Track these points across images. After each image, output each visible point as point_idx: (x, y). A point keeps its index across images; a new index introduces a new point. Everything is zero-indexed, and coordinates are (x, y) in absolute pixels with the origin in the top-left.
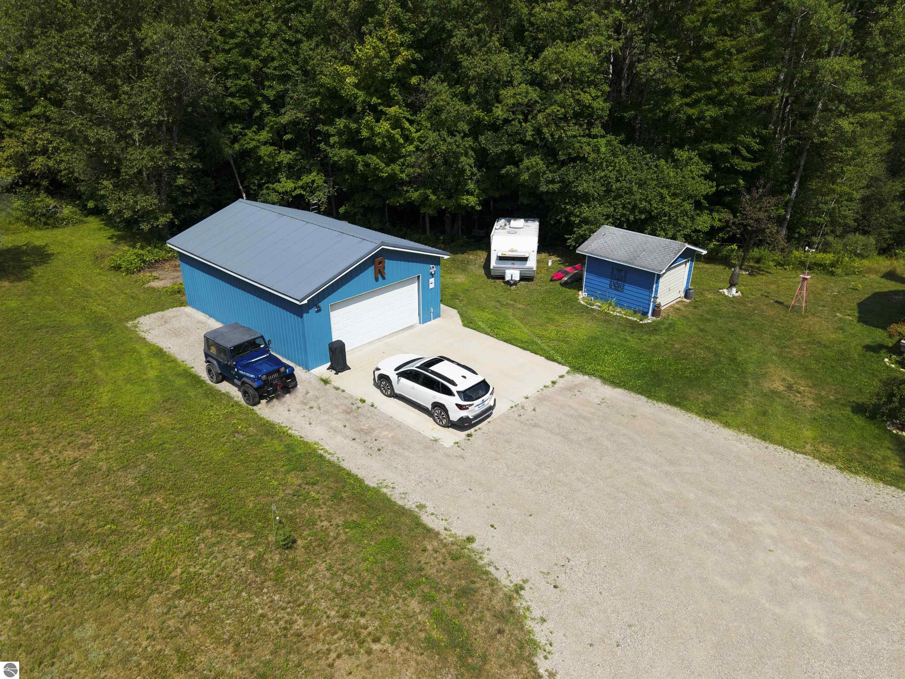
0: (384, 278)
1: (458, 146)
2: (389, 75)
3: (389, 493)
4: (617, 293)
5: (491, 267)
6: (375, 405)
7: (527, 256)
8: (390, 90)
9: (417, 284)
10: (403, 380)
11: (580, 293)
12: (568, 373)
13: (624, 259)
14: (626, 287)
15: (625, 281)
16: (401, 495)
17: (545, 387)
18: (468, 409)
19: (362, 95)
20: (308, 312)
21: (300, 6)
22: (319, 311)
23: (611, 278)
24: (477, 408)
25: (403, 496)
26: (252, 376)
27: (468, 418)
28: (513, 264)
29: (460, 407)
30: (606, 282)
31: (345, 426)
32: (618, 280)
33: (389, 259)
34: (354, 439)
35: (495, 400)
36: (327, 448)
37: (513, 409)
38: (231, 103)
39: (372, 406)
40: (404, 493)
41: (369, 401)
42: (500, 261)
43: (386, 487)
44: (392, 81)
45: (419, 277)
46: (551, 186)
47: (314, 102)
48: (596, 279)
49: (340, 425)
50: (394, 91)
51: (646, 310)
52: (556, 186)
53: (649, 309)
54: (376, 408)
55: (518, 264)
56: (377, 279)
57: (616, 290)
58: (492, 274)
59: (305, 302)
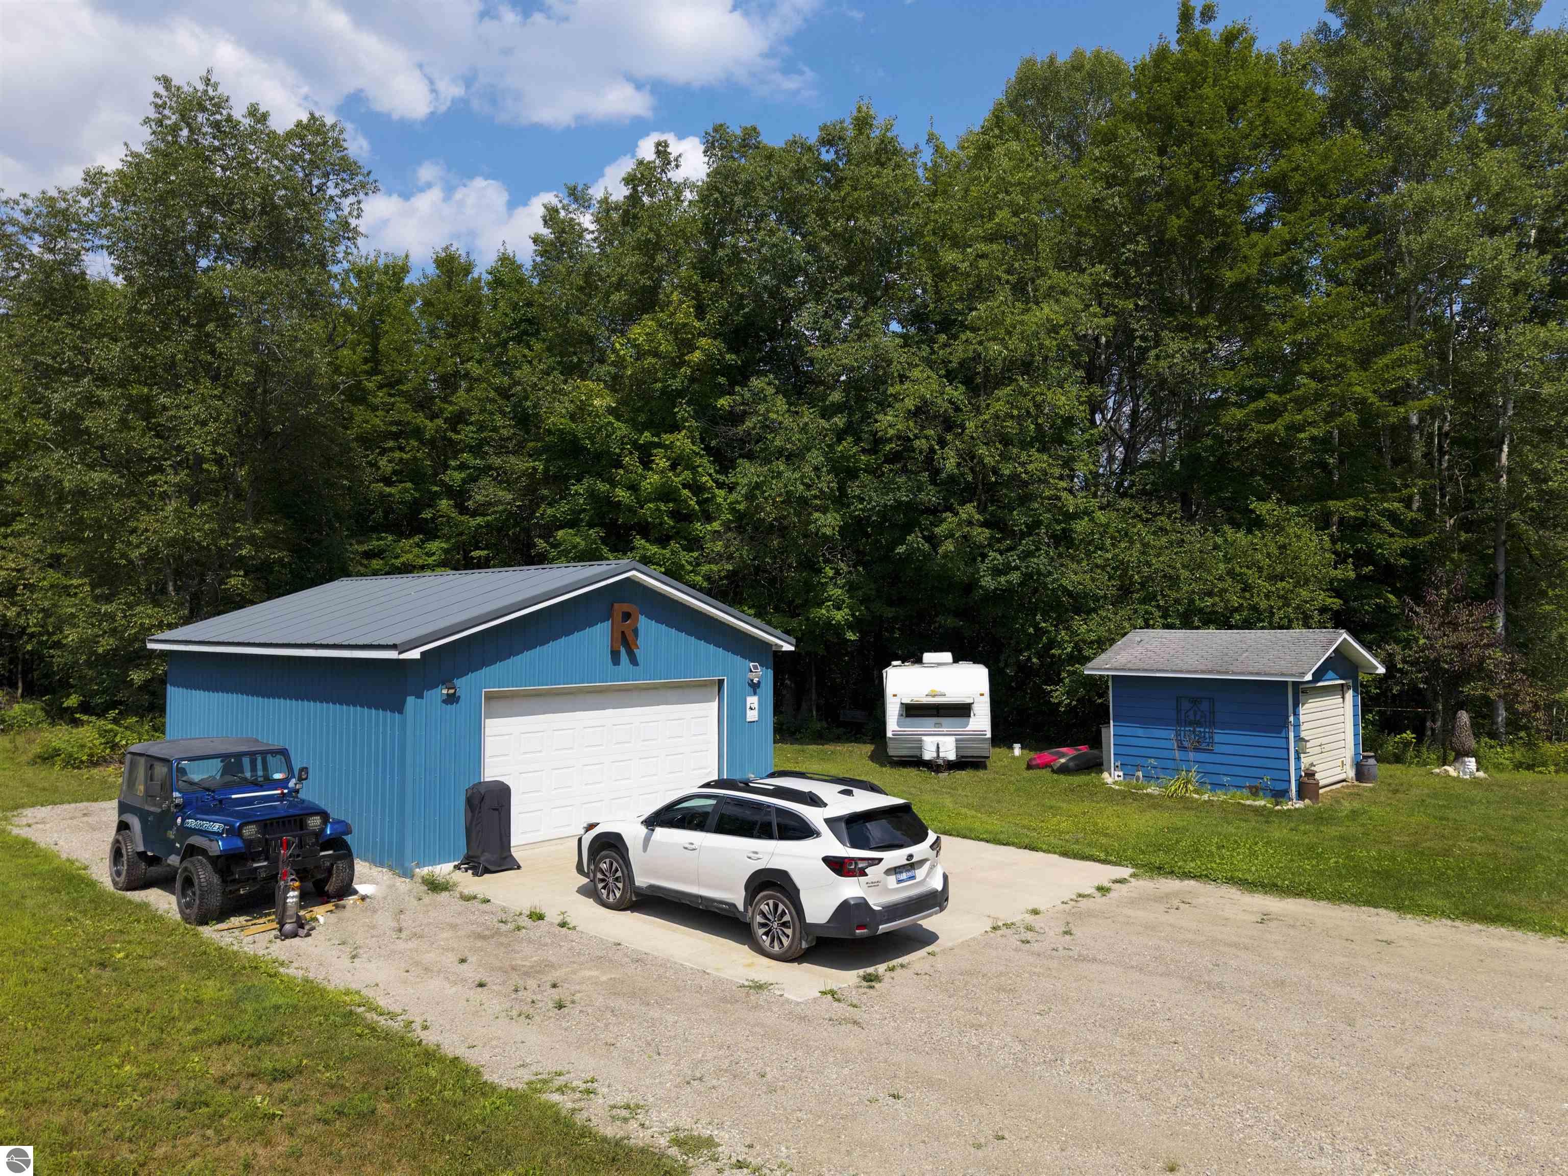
0: (634, 661)
1: (808, 487)
2: (676, 384)
3: (570, 1105)
4: (1202, 757)
5: (889, 734)
6: (572, 922)
7: (970, 701)
8: (676, 410)
9: (716, 704)
10: (662, 834)
11: (1105, 775)
12: (1133, 875)
13: (1203, 668)
14: (1217, 738)
15: (1213, 724)
16: (615, 1112)
17: (1080, 895)
18: (863, 873)
19: (622, 429)
20: (420, 696)
21: (528, 334)
22: (452, 699)
23: (1179, 722)
24: (892, 881)
25: (624, 1113)
26: (217, 827)
27: (862, 905)
28: (939, 725)
29: (838, 866)
30: (1166, 736)
31: (463, 961)
32: (1199, 724)
33: (650, 617)
34: (481, 985)
35: (945, 878)
36: (382, 1002)
37: (999, 932)
38: (382, 495)
39: (563, 925)
40: (627, 1107)
41: (552, 916)
42: (909, 719)
43: (560, 1090)
44: (680, 393)
45: (721, 682)
46: (1003, 579)
47: (534, 468)
48: (1140, 732)
49: (450, 959)
50: (683, 410)
51: (1283, 786)
52: (1015, 577)
53: (1289, 781)
54: (574, 928)
55: (949, 724)
56: (615, 657)
57: (1196, 749)
58: (891, 752)
59: (415, 654)
